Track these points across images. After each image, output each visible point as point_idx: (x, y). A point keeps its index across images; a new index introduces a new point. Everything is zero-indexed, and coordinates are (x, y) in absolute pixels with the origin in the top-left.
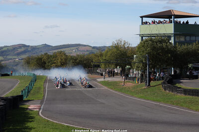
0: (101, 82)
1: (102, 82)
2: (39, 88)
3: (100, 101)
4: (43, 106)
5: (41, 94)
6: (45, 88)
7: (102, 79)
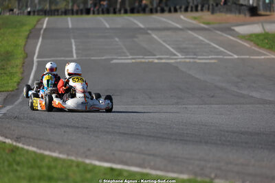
0: (251, 35)
1: (257, 36)
2: (8, 56)
3: (254, 94)
4: (8, 108)
5: (12, 74)
6: (28, 56)
7: (254, 27)
